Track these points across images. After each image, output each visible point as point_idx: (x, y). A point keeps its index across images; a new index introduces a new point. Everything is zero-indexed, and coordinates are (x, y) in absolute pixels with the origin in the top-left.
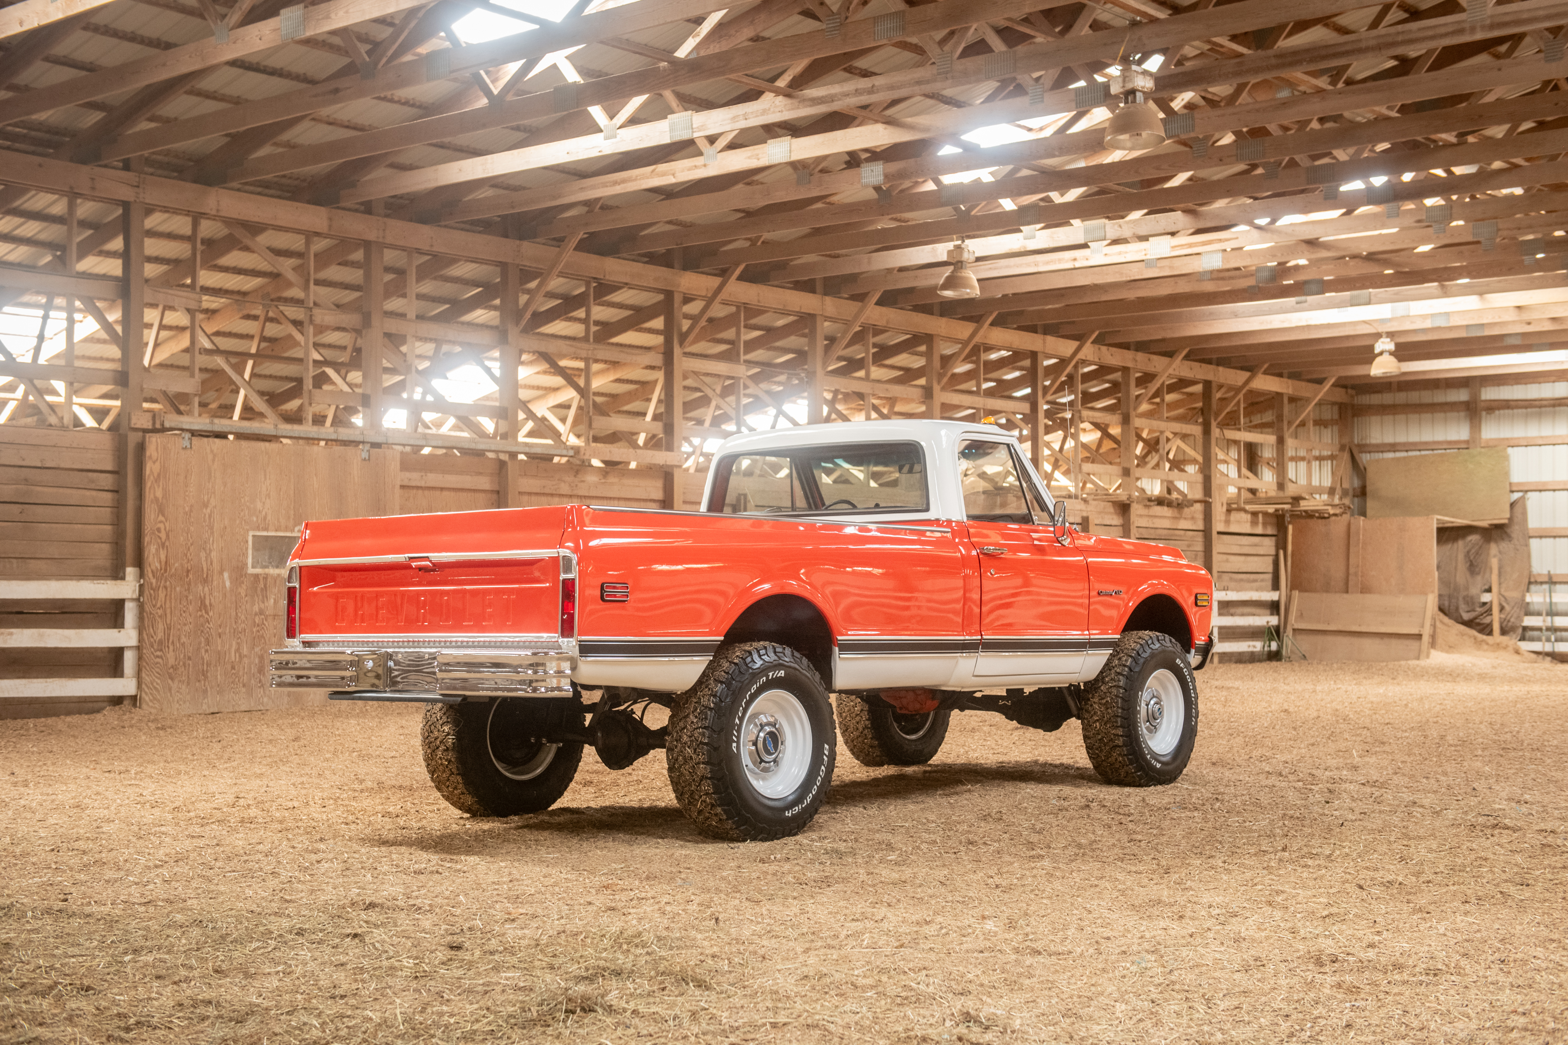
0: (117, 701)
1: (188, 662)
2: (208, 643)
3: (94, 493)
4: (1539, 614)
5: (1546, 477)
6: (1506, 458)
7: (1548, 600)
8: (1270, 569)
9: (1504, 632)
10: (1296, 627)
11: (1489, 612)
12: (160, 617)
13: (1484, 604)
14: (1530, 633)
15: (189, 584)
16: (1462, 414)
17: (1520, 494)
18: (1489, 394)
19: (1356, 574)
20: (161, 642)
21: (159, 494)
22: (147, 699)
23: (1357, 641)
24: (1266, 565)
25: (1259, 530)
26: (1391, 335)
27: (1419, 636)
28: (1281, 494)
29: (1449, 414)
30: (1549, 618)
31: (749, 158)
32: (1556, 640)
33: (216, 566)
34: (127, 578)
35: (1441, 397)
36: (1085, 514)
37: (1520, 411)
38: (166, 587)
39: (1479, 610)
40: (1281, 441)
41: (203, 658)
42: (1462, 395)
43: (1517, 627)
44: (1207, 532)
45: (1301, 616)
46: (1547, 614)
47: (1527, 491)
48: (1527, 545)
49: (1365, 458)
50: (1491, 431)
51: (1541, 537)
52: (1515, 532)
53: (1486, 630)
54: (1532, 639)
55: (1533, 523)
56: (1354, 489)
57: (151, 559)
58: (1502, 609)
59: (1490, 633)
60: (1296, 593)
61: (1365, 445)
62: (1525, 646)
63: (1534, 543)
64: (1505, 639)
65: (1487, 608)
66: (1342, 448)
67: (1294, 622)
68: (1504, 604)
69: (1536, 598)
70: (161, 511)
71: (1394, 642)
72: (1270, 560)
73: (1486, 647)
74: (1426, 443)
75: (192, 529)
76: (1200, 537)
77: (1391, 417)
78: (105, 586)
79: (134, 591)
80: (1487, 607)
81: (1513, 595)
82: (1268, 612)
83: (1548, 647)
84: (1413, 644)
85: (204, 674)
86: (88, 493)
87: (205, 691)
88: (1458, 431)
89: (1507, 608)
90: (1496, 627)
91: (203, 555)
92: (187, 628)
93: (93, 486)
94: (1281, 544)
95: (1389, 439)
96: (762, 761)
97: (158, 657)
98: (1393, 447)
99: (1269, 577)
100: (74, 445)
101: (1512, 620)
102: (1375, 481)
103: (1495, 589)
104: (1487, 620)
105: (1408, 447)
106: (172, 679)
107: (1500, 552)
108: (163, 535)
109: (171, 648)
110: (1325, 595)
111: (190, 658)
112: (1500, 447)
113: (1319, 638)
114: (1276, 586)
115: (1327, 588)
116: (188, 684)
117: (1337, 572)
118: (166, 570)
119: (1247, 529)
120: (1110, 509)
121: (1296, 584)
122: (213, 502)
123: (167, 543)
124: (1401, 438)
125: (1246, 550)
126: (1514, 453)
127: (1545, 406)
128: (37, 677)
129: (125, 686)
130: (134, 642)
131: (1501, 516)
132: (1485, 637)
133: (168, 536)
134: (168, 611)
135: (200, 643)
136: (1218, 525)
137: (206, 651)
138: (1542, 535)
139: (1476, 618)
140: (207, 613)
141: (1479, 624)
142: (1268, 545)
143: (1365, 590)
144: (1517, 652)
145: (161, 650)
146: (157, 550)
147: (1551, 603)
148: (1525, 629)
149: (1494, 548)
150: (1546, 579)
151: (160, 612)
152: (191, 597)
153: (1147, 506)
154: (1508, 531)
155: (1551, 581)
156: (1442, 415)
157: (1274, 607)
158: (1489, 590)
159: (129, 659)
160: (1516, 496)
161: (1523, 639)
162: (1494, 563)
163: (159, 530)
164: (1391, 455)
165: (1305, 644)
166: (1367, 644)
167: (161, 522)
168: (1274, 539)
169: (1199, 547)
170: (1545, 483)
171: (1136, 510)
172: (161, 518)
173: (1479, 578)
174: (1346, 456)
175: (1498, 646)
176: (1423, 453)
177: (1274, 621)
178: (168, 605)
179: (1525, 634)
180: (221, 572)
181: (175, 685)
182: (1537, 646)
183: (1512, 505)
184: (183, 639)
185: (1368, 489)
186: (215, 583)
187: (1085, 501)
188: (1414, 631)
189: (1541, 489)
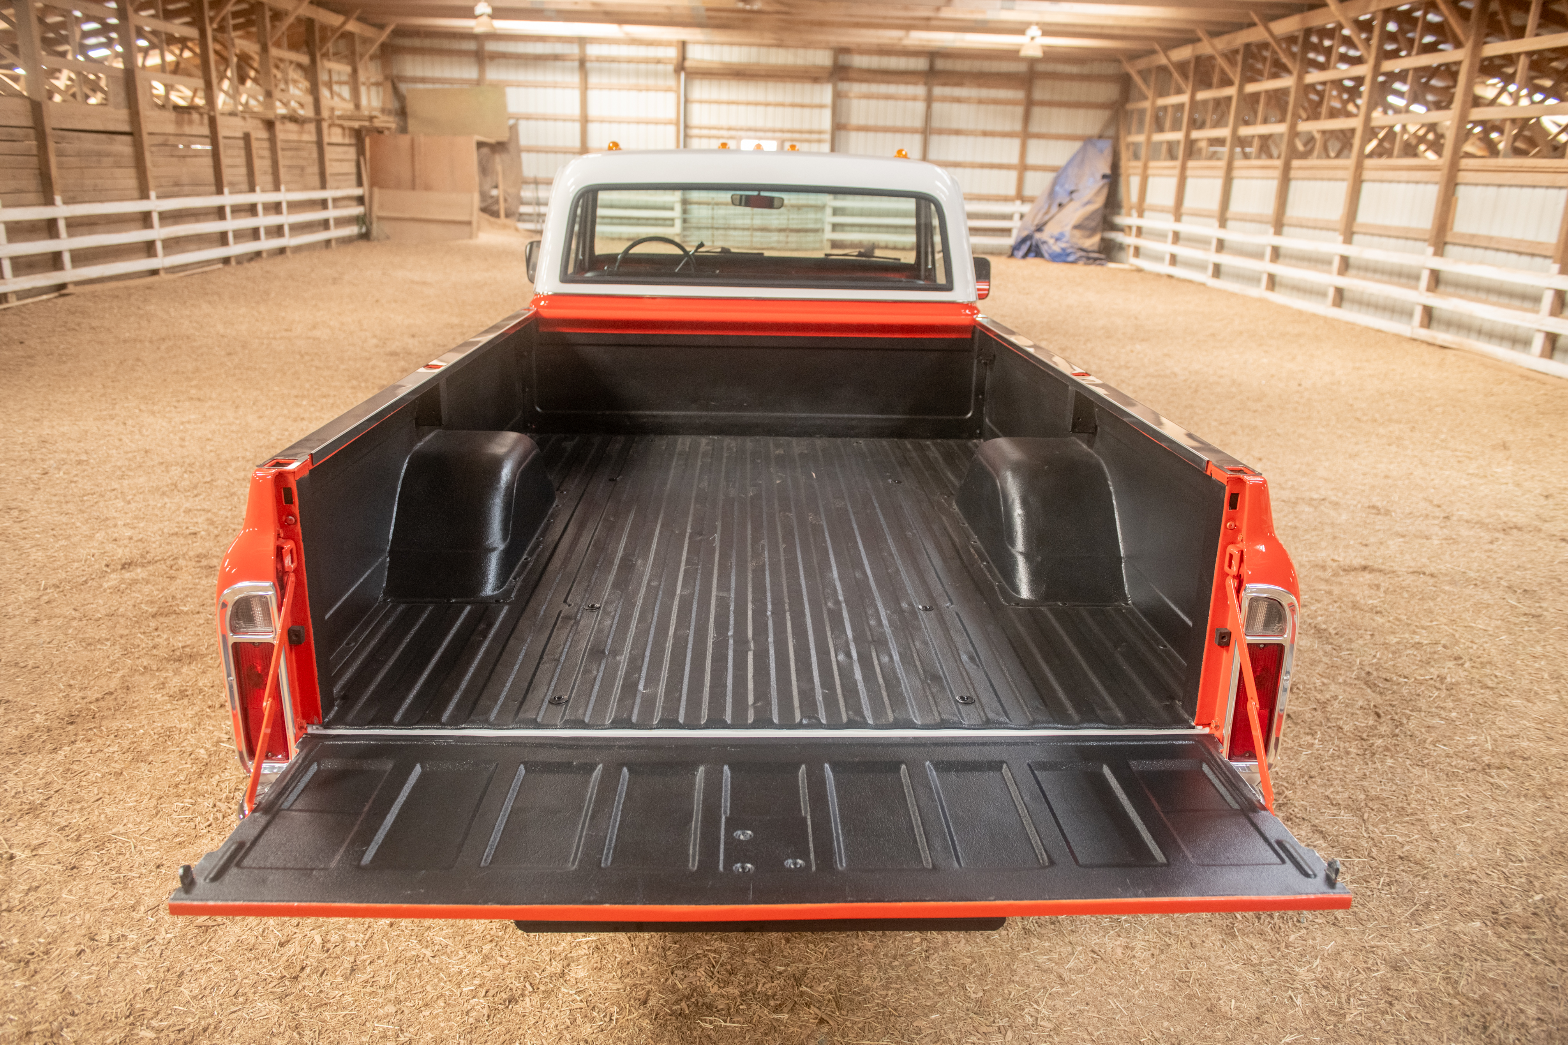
4: (530, 204)
5: (531, 110)
6: (504, 94)
7: (534, 195)
8: (355, 171)
9: (507, 216)
10: (379, 215)
13: (492, 197)
16: (472, 59)
17: (514, 121)
18: (491, 46)
19: (420, 176)
23: (425, 225)
24: (351, 168)
25: (347, 141)
27: (469, 223)
28: (356, 113)
29: (463, 59)
35: (456, 45)
36: (245, 130)
37: (512, 61)
39: (490, 201)
40: (355, 71)
42: (472, 46)
43: (516, 213)
44: (320, 144)
45: (381, 206)
47: (518, 119)
48: (519, 157)
49: (403, 87)
50: (493, 74)
52: (512, 147)
53: (495, 214)
54: (525, 221)
55: (523, 141)
56: (397, 110)
58: (506, 200)
59: (499, 217)
60: (376, 190)
61: (402, 77)
62: (522, 226)
63: (524, 156)
64: (508, 221)
65: (496, 201)
66: (387, 78)
67: (377, 212)
68: (507, 197)
69: (527, 193)
71: (451, 227)
72: (355, 164)
73: (497, 226)
74: (447, 79)
76: (314, 149)
77: (420, 57)
80: (495, 199)
81: (512, 190)
82: (356, 204)
84: (466, 229)
88: (470, 72)
89: (509, 200)
90: (502, 213)
94: (361, 151)
95: (420, 73)
98: (423, 80)
99: (355, 177)
101: (512, 208)
102: (412, 105)
103: (501, 186)
104: (495, 208)
105: (434, 81)
107: (502, 161)
110: (398, 191)
112: (499, 87)
113: (399, 224)
114: (360, 184)
115: (398, 186)
117: (405, 173)
119: (341, 140)
120: (260, 125)
121: (373, 184)
124: (428, 73)
125: (341, 157)
126: (511, 92)
127: (529, 59)
131: (503, 136)
132: (496, 220)
136: (326, 139)
138: (529, 150)
139: (488, 206)
141: (490, 210)
142: (352, 153)
143: (428, 188)
144: (517, 230)
147: (536, 197)
148: (521, 214)
149: (498, 158)
150: (532, 181)
153: (283, 123)
154: (507, 146)
155: (536, 182)
156: (457, 59)
157: (360, 200)
158: (496, 187)
160: (512, 122)
161: (519, 220)
162: (499, 168)
164: (422, 86)
165: (387, 227)
166: (434, 229)
168: (357, 147)
169: (315, 155)
170: (530, 114)
171: (278, 126)
173: (489, 179)
174: (389, 85)
175: (505, 227)
176: (445, 86)
177: (358, 210)
179: (521, 217)
182: (530, 226)
183: (510, 128)
185: (409, 110)
187: (244, 118)
188: (465, 218)
189: (528, 118)
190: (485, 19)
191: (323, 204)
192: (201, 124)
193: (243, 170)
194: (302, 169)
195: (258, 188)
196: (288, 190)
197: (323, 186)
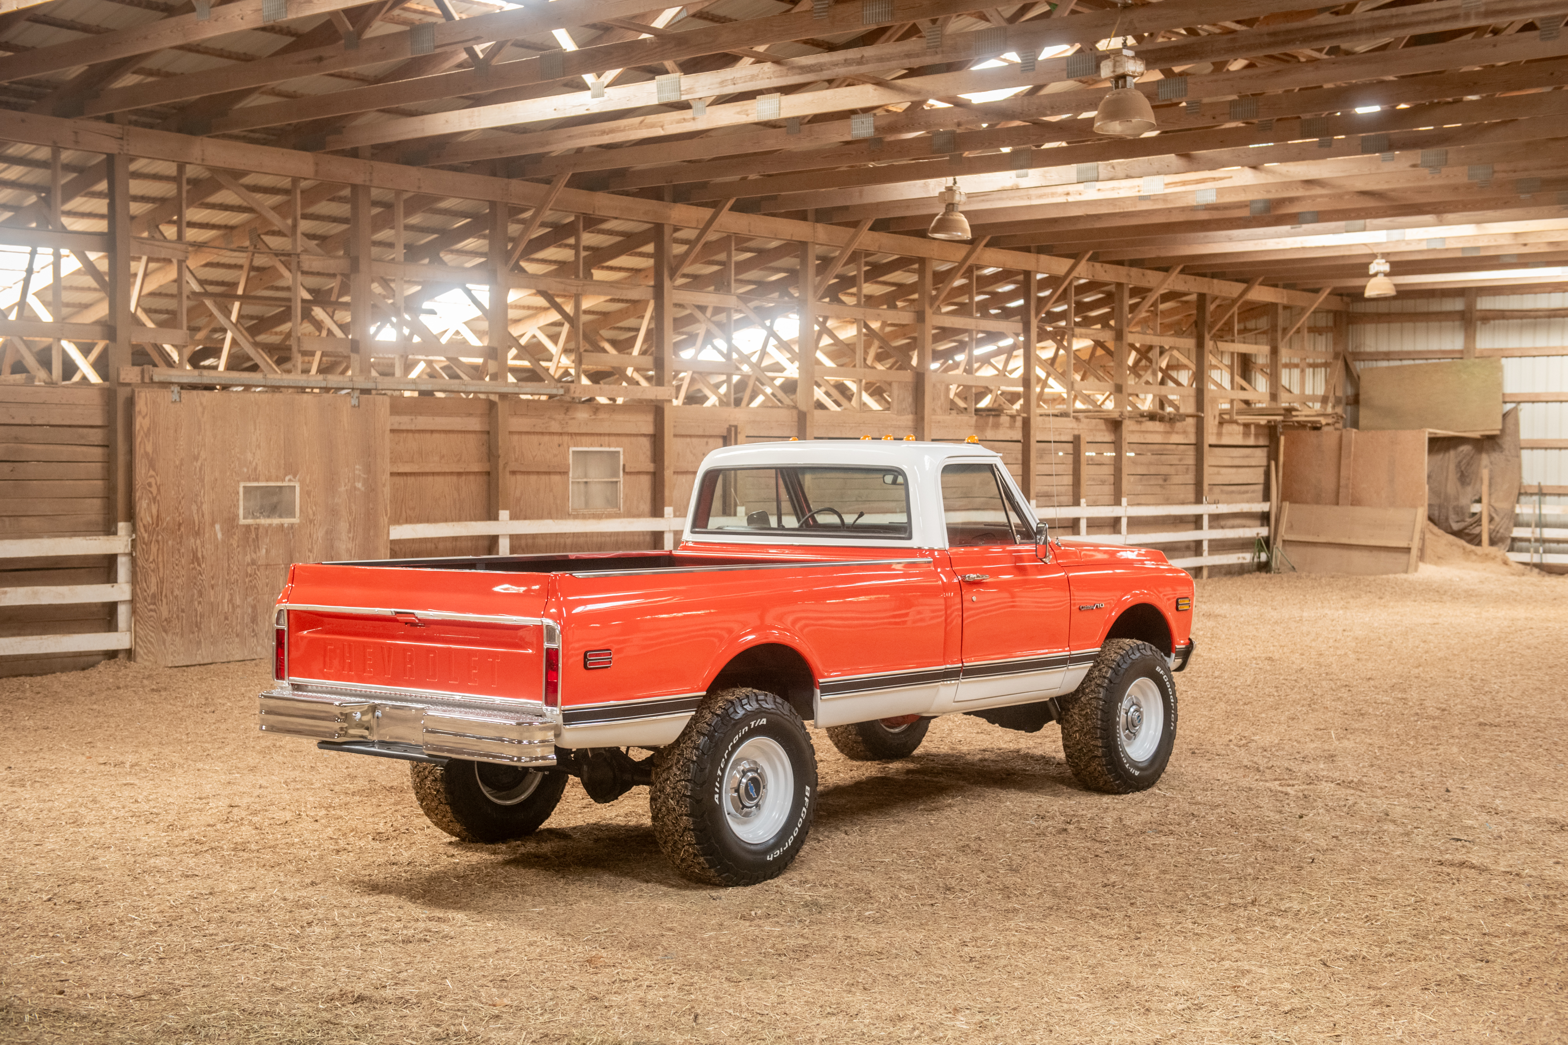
0: (111, 655)
1: (181, 614)
2: (201, 594)
3: (84, 449)
4: (1528, 525)
5: (1539, 388)
6: (1500, 369)
7: (1537, 512)
8: (1261, 480)
9: (1493, 542)
10: (1286, 538)
11: (1479, 522)
12: (153, 571)
13: (1474, 514)
14: (1518, 544)
15: (181, 537)
16: (1457, 323)
17: (1512, 405)
18: (1485, 304)
19: (1347, 486)
20: (154, 596)
21: (149, 449)
22: (142, 652)
23: (1345, 553)
24: (1258, 476)
25: (1251, 441)
26: (1385, 255)
27: (1408, 550)
28: (1274, 405)
29: (1443, 324)
30: (1538, 530)
31: (738, 113)
32: (1544, 552)
33: (207, 518)
34: (119, 533)
35: (1435, 306)
36: (1076, 432)
37: (1515, 321)
38: (158, 541)
39: (1469, 520)
40: (1274, 352)
41: (196, 610)
42: (1458, 305)
43: (1506, 538)
44: (1199, 447)
45: (1291, 527)
46: (1537, 526)
47: (1519, 402)
48: (1518, 456)
49: (1359, 366)
50: (1485, 341)
51: (1532, 448)
52: (1507, 442)
53: (1475, 540)
54: (1521, 550)
55: (1526, 433)
56: (1347, 397)
57: (142, 514)
58: (1491, 520)
59: (1479, 544)
60: (1286, 505)
61: (1359, 353)
62: (1514, 557)
63: (1525, 454)
64: (1493, 550)
65: (1477, 519)
66: (1336, 356)
67: (1284, 533)
68: (1494, 515)
69: (1525, 509)
70: (152, 465)
71: (1383, 555)
72: (1261, 471)
73: (1474, 557)
74: (1420, 352)
75: (183, 482)
76: (1191, 451)
77: (1385, 325)
78: (97, 542)
79: (126, 546)
80: (1477, 517)
81: (1502, 506)
82: (1258, 523)
83: (1536, 559)
84: (1402, 558)
85: (198, 626)
86: (78, 449)
87: (199, 643)
88: (1453, 341)
89: (1497, 519)
90: (1485, 538)
91: (194, 508)
92: (179, 581)
93: (83, 442)
94: (1273, 455)
95: (1383, 347)
96: (744, 806)
97: (151, 610)
98: (1387, 356)
99: (1260, 488)
100: (64, 402)
101: (1502, 531)
102: (1370, 390)
103: (1485, 500)
104: (1476, 531)
105: (1402, 356)
106: (166, 631)
107: (1491, 463)
108: (154, 490)
109: (164, 601)
110: (1315, 506)
111: (183, 611)
112: (1493, 358)
113: (1310, 550)
114: (1267, 497)
115: (1318, 500)
116: (182, 636)
117: (1328, 483)
118: (157, 525)
119: (1239, 441)
120: (1103, 426)
121: (1287, 496)
122: (203, 455)
123: (158, 498)
124: (1395, 347)
125: (1237, 462)
126: (1509, 365)
127: (1540, 317)
128: (32, 634)
129: (119, 640)
130: (127, 596)
131: (1494, 427)
132: (1473, 547)
133: (159, 490)
134: (161, 565)
135: (193, 596)
136: (1210, 438)
137: (200, 603)
139: (1465, 528)
140: (199, 565)
141: (1468, 534)
142: (1260, 457)
143: (1356, 502)
144: (1505, 563)
145: (155, 604)
146: (149, 505)
147: (1540, 515)
148: (1514, 540)
149: (1485, 459)
150: (1536, 491)
151: (153, 566)
152: (183, 550)
153: (1138, 422)
154: (1500, 441)
155: (1541, 493)
156: (1436, 324)
157: (1264, 518)
158: (1479, 501)
159: (123, 612)
160: (1509, 407)
161: (1511, 549)
162: (1485, 473)
163: (150, 485)
164: (1385, 364)
165: (1295, 555)
166: (1357, 557)
167: (152, 476)
168: (1265, 449)
169: (1190, 460)
170: (1538, 395)
171: (1128, 426)
172: (152, 473)
173: (1469, 489)
174: (1340, 364)
175: (1487, 557)
176: (1417, 362)
177: (1264, 532)
178: (160, 559)
179: (1514, 545)
180: (213, 524)
181: (168, 638)
182: (1525, 557)
183: (1505, 416)
184: (176, 592)
185: (1362, 397)
186: (207, 535)
187: (1077, 419)
188: (1403, 544)
189: (1534, 400)
190: (1381, 278)
191: (1196, 522)
192: (1012, 427)
193: (1068, 480)
194: (1166, 478)
195: (1083, 501)
196: (1130, 504)
197: (1198, 501)
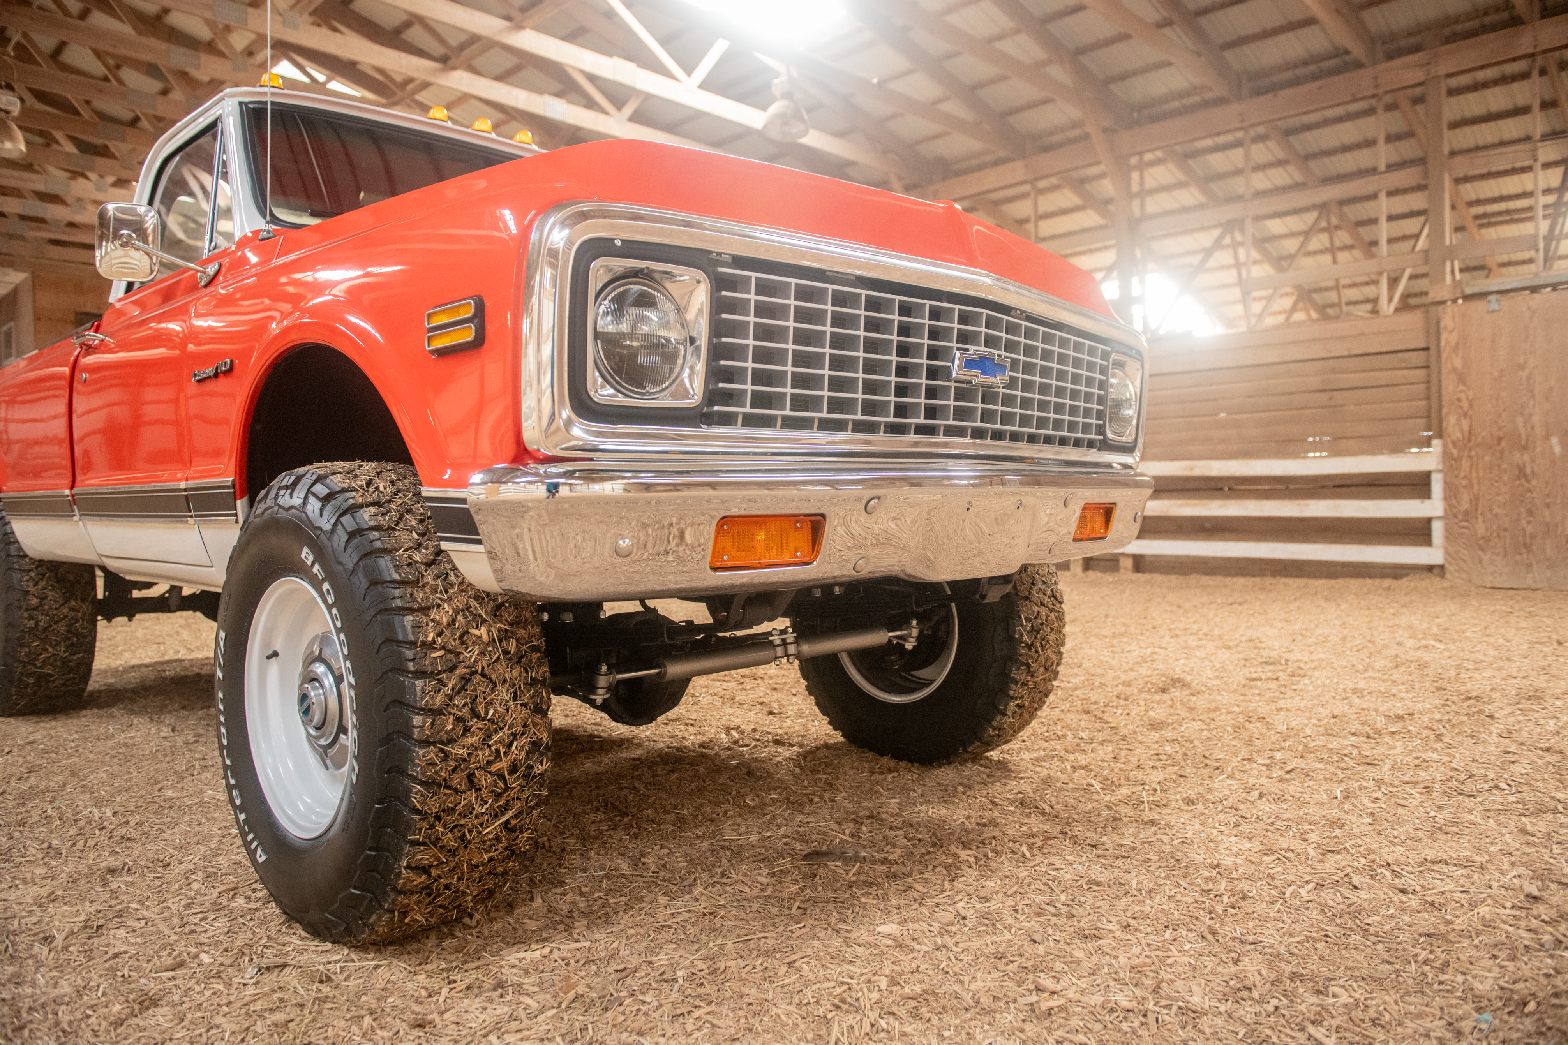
1: (1503, 534)
2: (1530, 513)
3: (1405, 372)
12: (1465, 487)
15: (1502, 452)
20: (1466, 513)
21: (1458, 363)
22: (1453, 570)
33: (1539, 431)
38: (1470, 457)
41: (1524, 530)
57: (1450, 429)
70: (1461, 379)
75: (1504, 394)
79: (1440, 462)
85: (1528, 547)
86: (1399, 373)
87: (1529, 566)
91: (1520, 421)
92: (1500, 498)
93: (1403, 365)
97: (1463, 527)
106: (1482, 549)
108: (1465, 405)
109: (1480, 518)
111: (1505, 530)
116: (1505, 556)
118: (1470, 440)
122: (1532, 362)
123: (1471, 412)
129: (1431, 555)
130: (1440, 512)
133: (1471, 405)
134: (1475, 481)
135: (1519, 514)
137: (1529, 522)
140: (1528, 481)
145: (1467, 521)
146: (1458, 421)
151: (1464, 482)
152: (1504, 466)
159: (1438, 528)
163: (1459, 400)
167: (1461, 391)
172: (1461, 387)
178: (1474, 475)
180: (1547, 437)
181: (1486, 557)
184: (1496, 510)
186: (1538, 450)
